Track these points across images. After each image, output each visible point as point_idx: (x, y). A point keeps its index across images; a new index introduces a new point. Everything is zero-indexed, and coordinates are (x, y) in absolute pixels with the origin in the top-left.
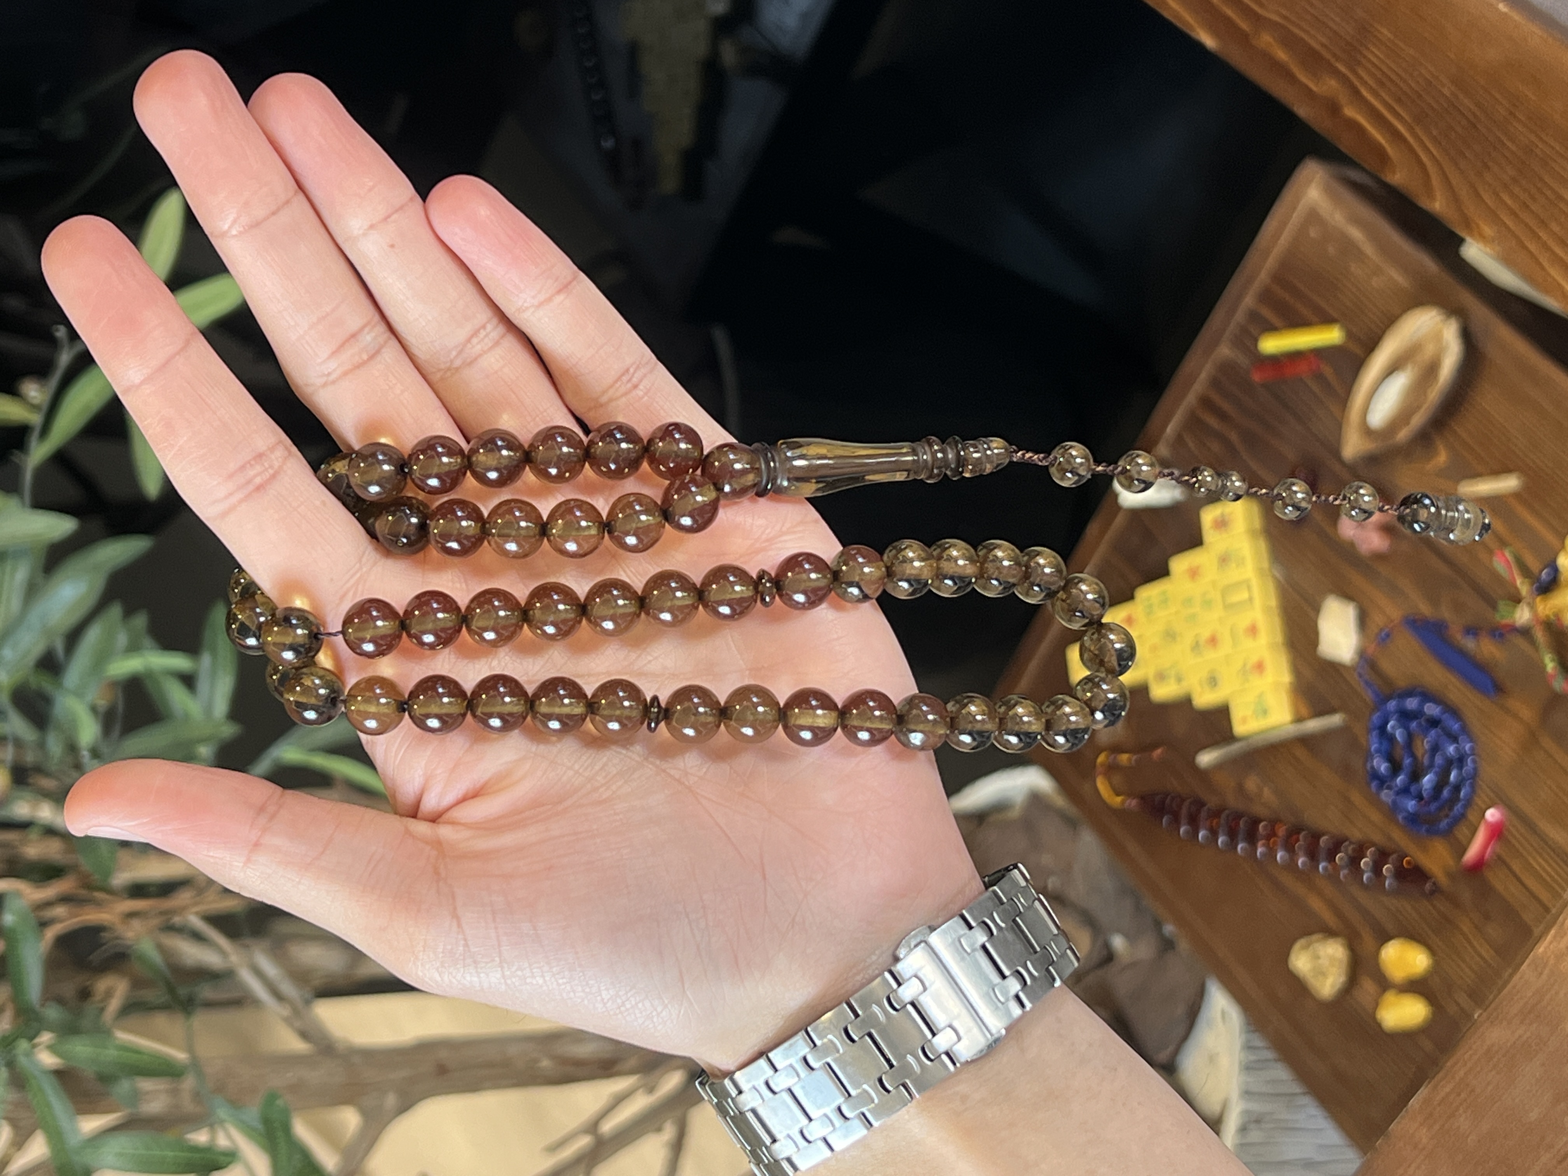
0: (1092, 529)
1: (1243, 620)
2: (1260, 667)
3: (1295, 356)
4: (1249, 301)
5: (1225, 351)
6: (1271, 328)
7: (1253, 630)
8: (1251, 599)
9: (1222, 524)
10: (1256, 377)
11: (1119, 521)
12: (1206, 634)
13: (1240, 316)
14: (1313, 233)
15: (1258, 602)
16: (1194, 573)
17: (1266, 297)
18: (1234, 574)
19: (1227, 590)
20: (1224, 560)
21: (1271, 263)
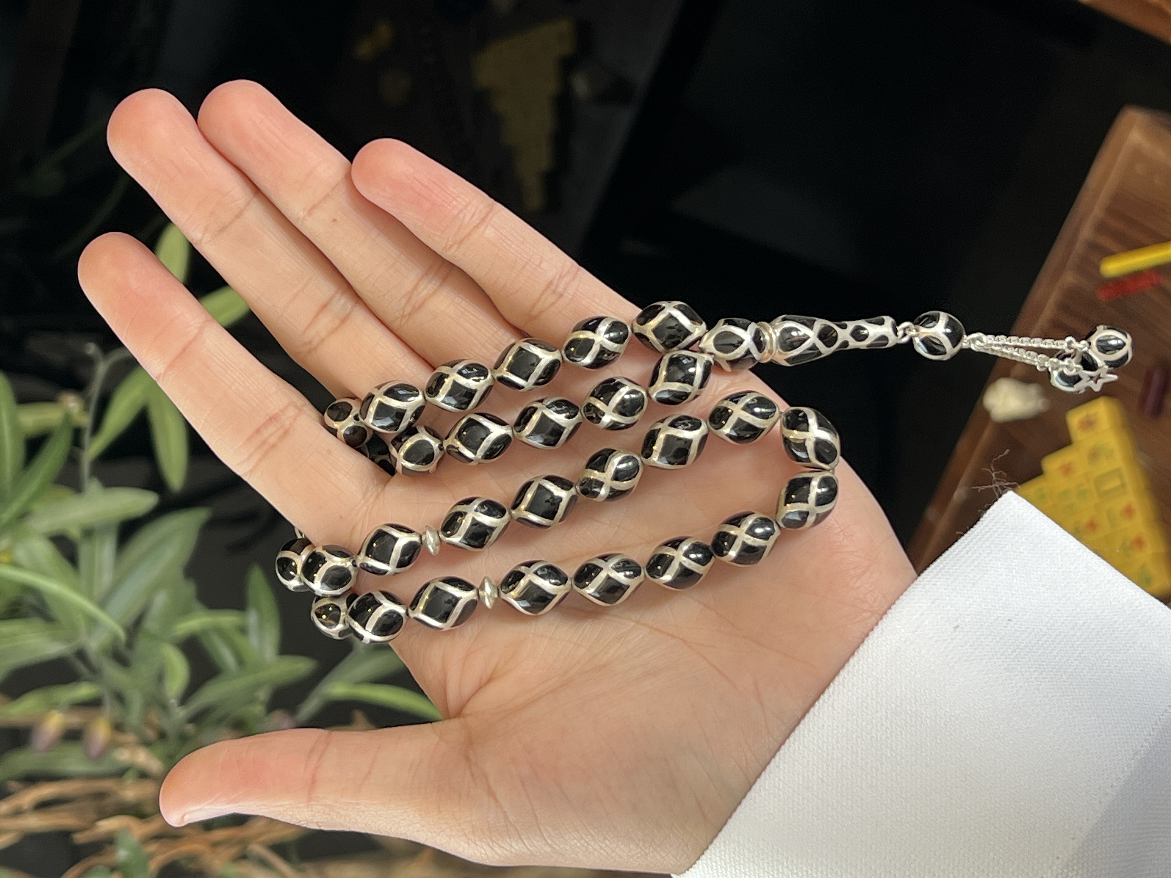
0: (962, 445)
1: (1119, 504)
2: (1139, 543)
3: (1136, 275)
4: (1086, 233)
5: (1069, 278)
6: (1109, 254)
7: (1129, 512)
8: (1123, 485)
9: (1088, 424)
10: (1102, 296)
11: (987, 434)
12: (1085, 520)
13: (1079, 248)
14: (1139, 169)
15: (1130, 488)
16: (1067, 470)
17: (1101, 228)
18: (1105, 466)
19: (1099, 481)
20: (1094, 455)
21: (1103, 198)
